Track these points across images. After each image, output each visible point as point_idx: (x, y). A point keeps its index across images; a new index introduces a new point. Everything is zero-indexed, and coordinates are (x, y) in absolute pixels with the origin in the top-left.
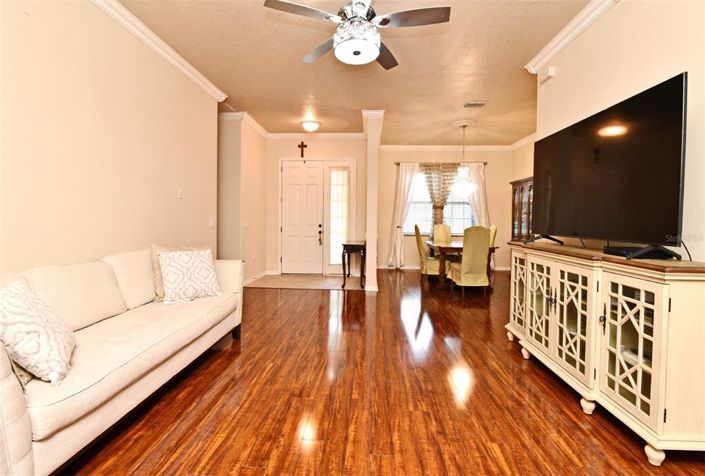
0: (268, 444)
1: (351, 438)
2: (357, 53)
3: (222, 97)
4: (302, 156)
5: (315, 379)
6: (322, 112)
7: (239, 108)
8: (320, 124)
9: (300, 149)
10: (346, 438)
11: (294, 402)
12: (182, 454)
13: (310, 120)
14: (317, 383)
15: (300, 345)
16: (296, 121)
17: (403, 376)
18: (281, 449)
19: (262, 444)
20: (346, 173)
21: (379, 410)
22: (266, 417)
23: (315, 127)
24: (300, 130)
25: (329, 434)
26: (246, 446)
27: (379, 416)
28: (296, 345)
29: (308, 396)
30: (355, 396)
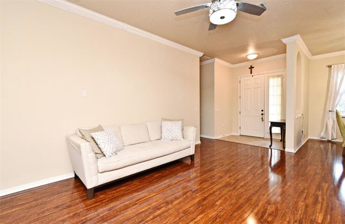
0: (164, 204)
1: (196, 220)
2: (222, 18)
3: (201, 54)
4: (251, 73)
5: (207, 188)
6: (258, 47)
7: (212, 57)
8: (258, 54)
9: (250, 70)
10: (194, 219)
11: (188, 193)
12: (139, 194)
13: (251, 53)
14: (206, 190)
15: (216, 170)
16: (244, 55)
17: (258, 206)
18: (166, 209)
19: (162, 204)
20: (280, 79)
21: (223, 215)
22: (173, 194)
23: (255, 56)
24: (246, 60)
25: (189, 213)
26: (157, 201)
27: (220, 218)
28: (214, 169)
29: (197, 194)
30: (218, 203)
